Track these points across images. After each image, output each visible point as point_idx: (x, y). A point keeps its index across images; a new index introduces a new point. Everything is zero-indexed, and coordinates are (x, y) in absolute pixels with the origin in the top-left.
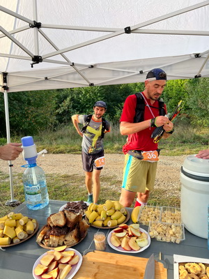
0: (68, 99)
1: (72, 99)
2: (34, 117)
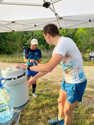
2: (11, 46)
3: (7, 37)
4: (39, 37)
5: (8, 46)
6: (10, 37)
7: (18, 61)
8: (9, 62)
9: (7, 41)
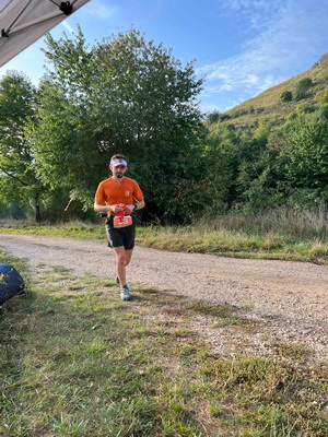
0: (265, 173)
1: (272, 173)
2: (186, 196)
3: (175, 165)
4: (296, 165)
5: (176, 196)
6: (182, 166)
7: (196, 247)
8: (165, 248)
9: (174, 178)
